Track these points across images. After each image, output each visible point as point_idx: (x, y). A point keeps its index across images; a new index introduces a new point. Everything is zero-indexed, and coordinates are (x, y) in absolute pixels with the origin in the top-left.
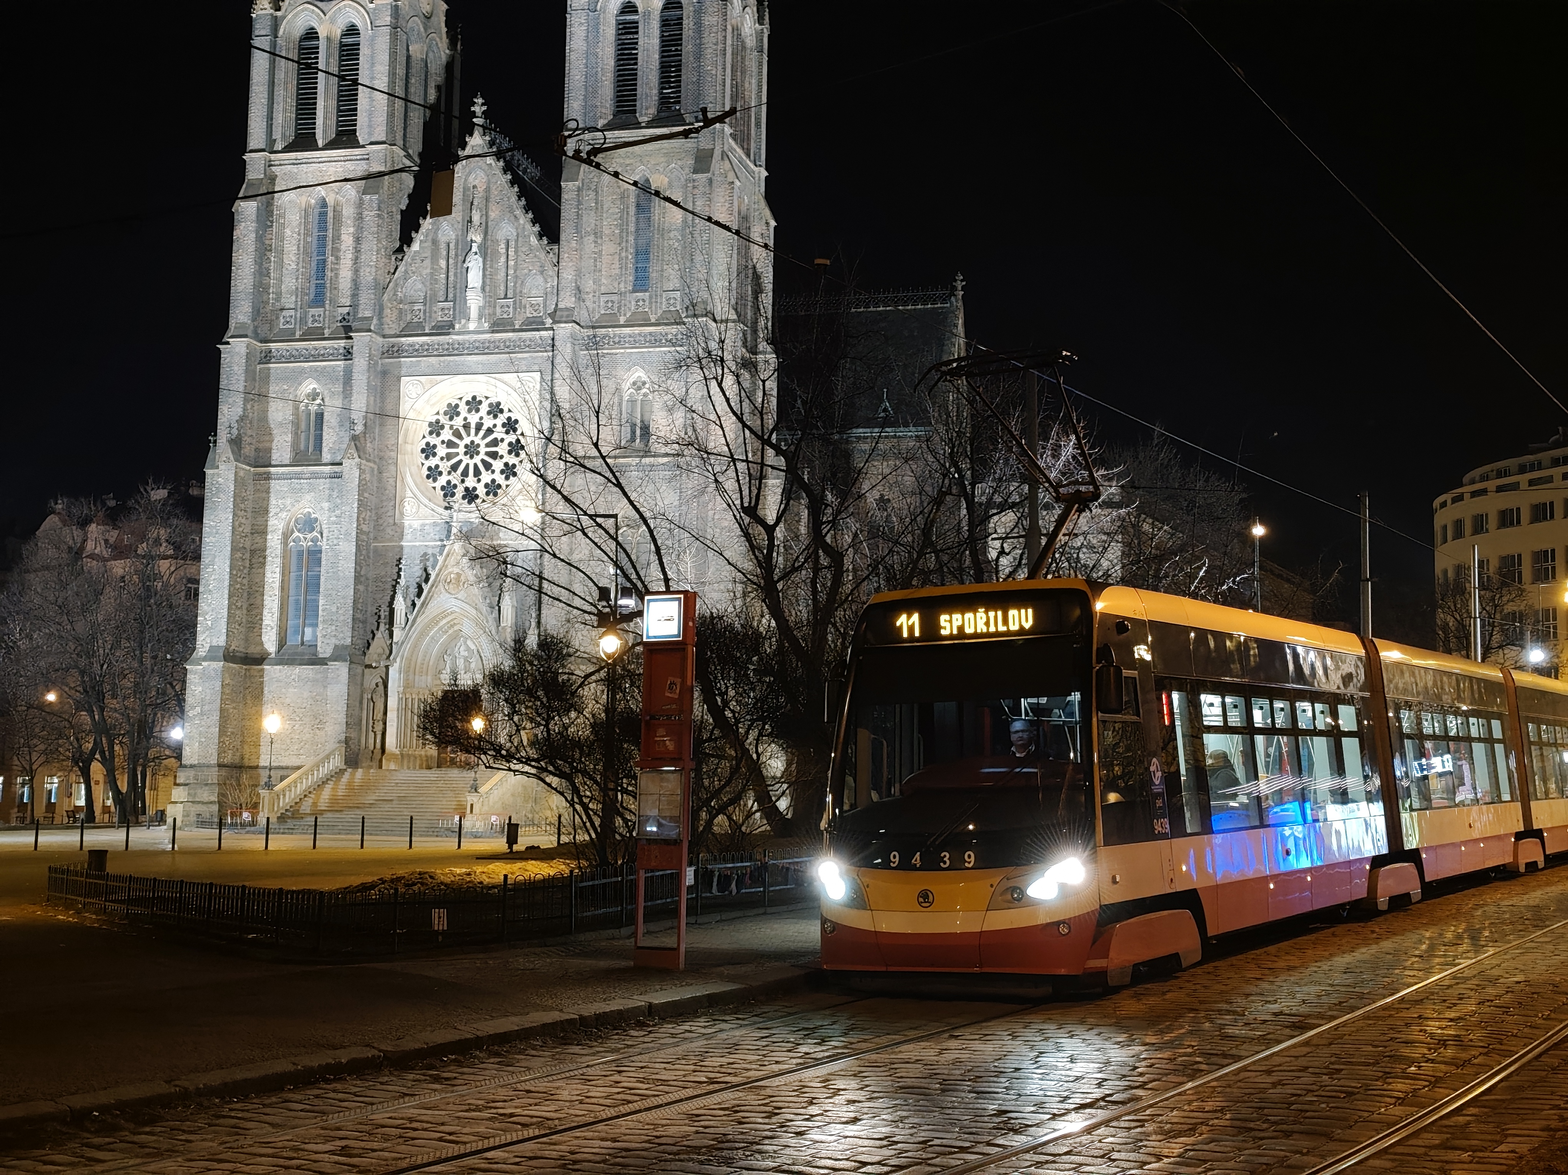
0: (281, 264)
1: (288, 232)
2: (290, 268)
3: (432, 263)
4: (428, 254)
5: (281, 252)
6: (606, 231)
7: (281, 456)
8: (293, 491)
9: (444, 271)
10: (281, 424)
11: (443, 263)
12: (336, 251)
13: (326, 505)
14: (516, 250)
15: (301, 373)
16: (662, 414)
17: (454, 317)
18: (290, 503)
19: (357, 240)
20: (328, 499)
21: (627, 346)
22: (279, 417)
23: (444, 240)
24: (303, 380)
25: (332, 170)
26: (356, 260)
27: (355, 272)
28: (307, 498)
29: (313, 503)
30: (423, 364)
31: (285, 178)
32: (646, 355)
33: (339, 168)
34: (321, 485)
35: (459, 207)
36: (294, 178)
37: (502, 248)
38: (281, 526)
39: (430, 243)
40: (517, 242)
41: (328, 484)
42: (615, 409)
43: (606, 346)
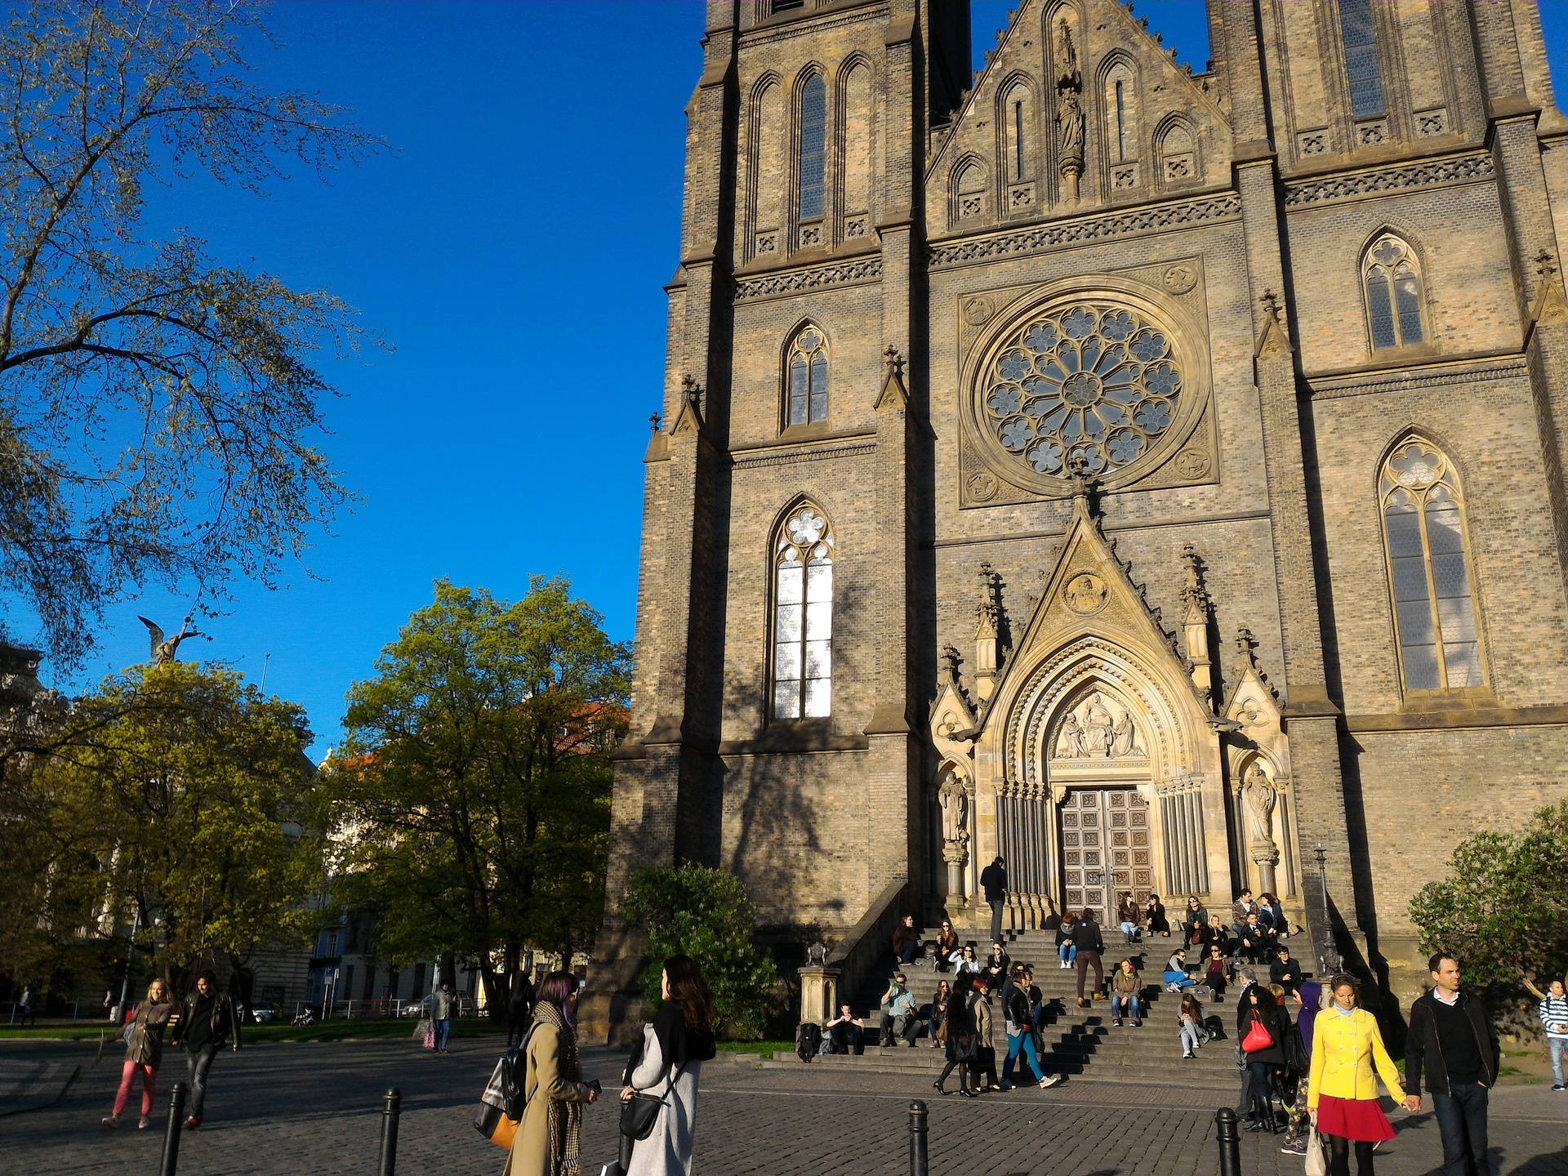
0: (754, 170)
1: (765, 129)
2: (769, 175)
3: (997, 129)
4: (990, 116)
5: (754, 158)
6: (1291, 43)
7: (763, 429)
8: (784, 478)
9: (1015, 141)
10: (762, 385)
11: (1012, 131)
12: (840, 141)
13: (838, 495)
14: (1139, 92)
15: (792, 310)
16: (1451, 290)
17: (1040, 200)
18: (779, 497)
19: (873, 119)
20: (841, 486)
21: (1362, 194)
22: (758, 376)
23: (1011, 99)
24: (796, 319)
25: (831, 35)
26: (872, 148)
27: (873, 162)
28: (807, 487)
29: (817, 494)
30: (992, 270)
31: (761, 58)
32: (1402, 202)
33: (842, 32)
34: (829, 465)
35: (1038, 47)
36: (774, 57)
37: (1110, 94)
38: (765, 532)
39: (991, 102)
40: (1138, 80)
41: (841, 463)
42: (1355, 293)
43: (1322, 201)
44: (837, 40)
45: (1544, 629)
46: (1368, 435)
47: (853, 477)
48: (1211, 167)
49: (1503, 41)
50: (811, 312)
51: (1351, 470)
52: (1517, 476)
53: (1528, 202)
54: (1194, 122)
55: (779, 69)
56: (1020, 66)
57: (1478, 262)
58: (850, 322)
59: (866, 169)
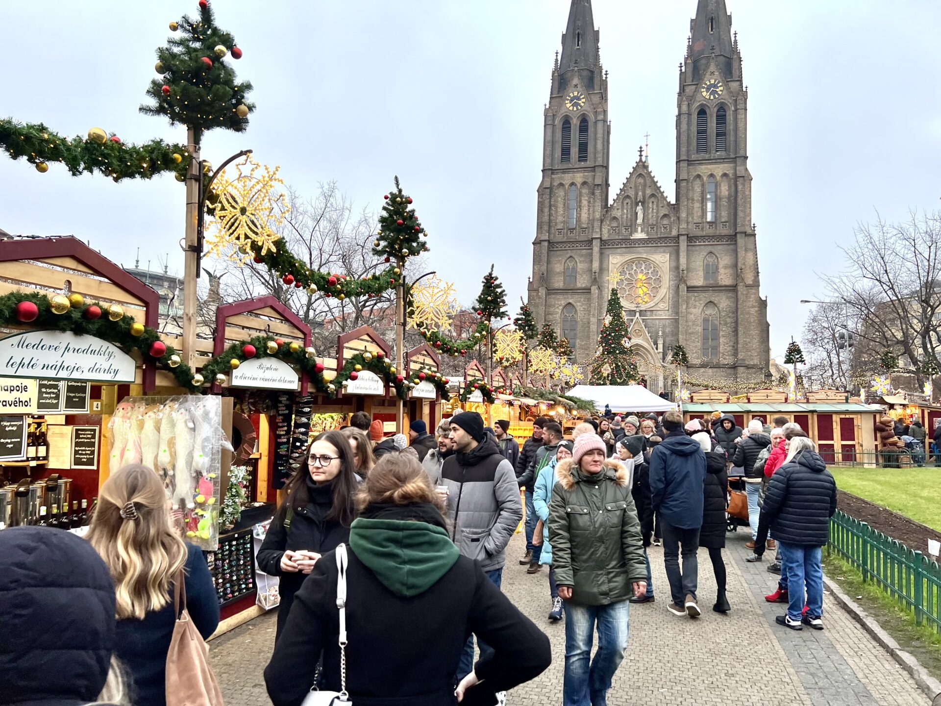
0: (556, 212)
1: (559, 199)
3: (622, 211)
4: (620, 207)
5: (556, 207)
6: (696, 198)
8: (565, 298)
9: (626, 214)
10: (559, 273)
11: (625, 211)
12: (580, 206)
13: (578, 304)
14: (657, 206)
15: (567, 253)
16: (723, 270)
17: (631, 232)
18: (563, 303)
19: (589, 202)
20: (580, 301)
21: (707, 243)
22: (558, 270)
23: (625, 202)
24: (568, 256)
25: (578, 175)
26: (589, 210)
27: (589, 214)
28: (571, 301)
29: (573, 303)
30: (619, 250)
31: (559, 178)
32: (715, 247)
33: (582, 175)
34: (576, 296)
35: (633, 189)
36: (562, 178)
37: (650, 205)
38: (560, 312)
39: (620, 203)
40: (658, 203)
41: (579, 296)
42: (702, 268)
43: (697, 244)
44: (580, 177)
45: (731, 348)
46: (701, 302)
47: (582, 300)
48: (673, 230)
49: (742, 211)
50: (572, 255)
51: (696, 310)
52: (730, 315)
53: (741, 253)
54: (670, 218)
55: (564, 183)
56: (629, 194)
57: (729, 263)
58: (582, 259)
59: (586, 215)
